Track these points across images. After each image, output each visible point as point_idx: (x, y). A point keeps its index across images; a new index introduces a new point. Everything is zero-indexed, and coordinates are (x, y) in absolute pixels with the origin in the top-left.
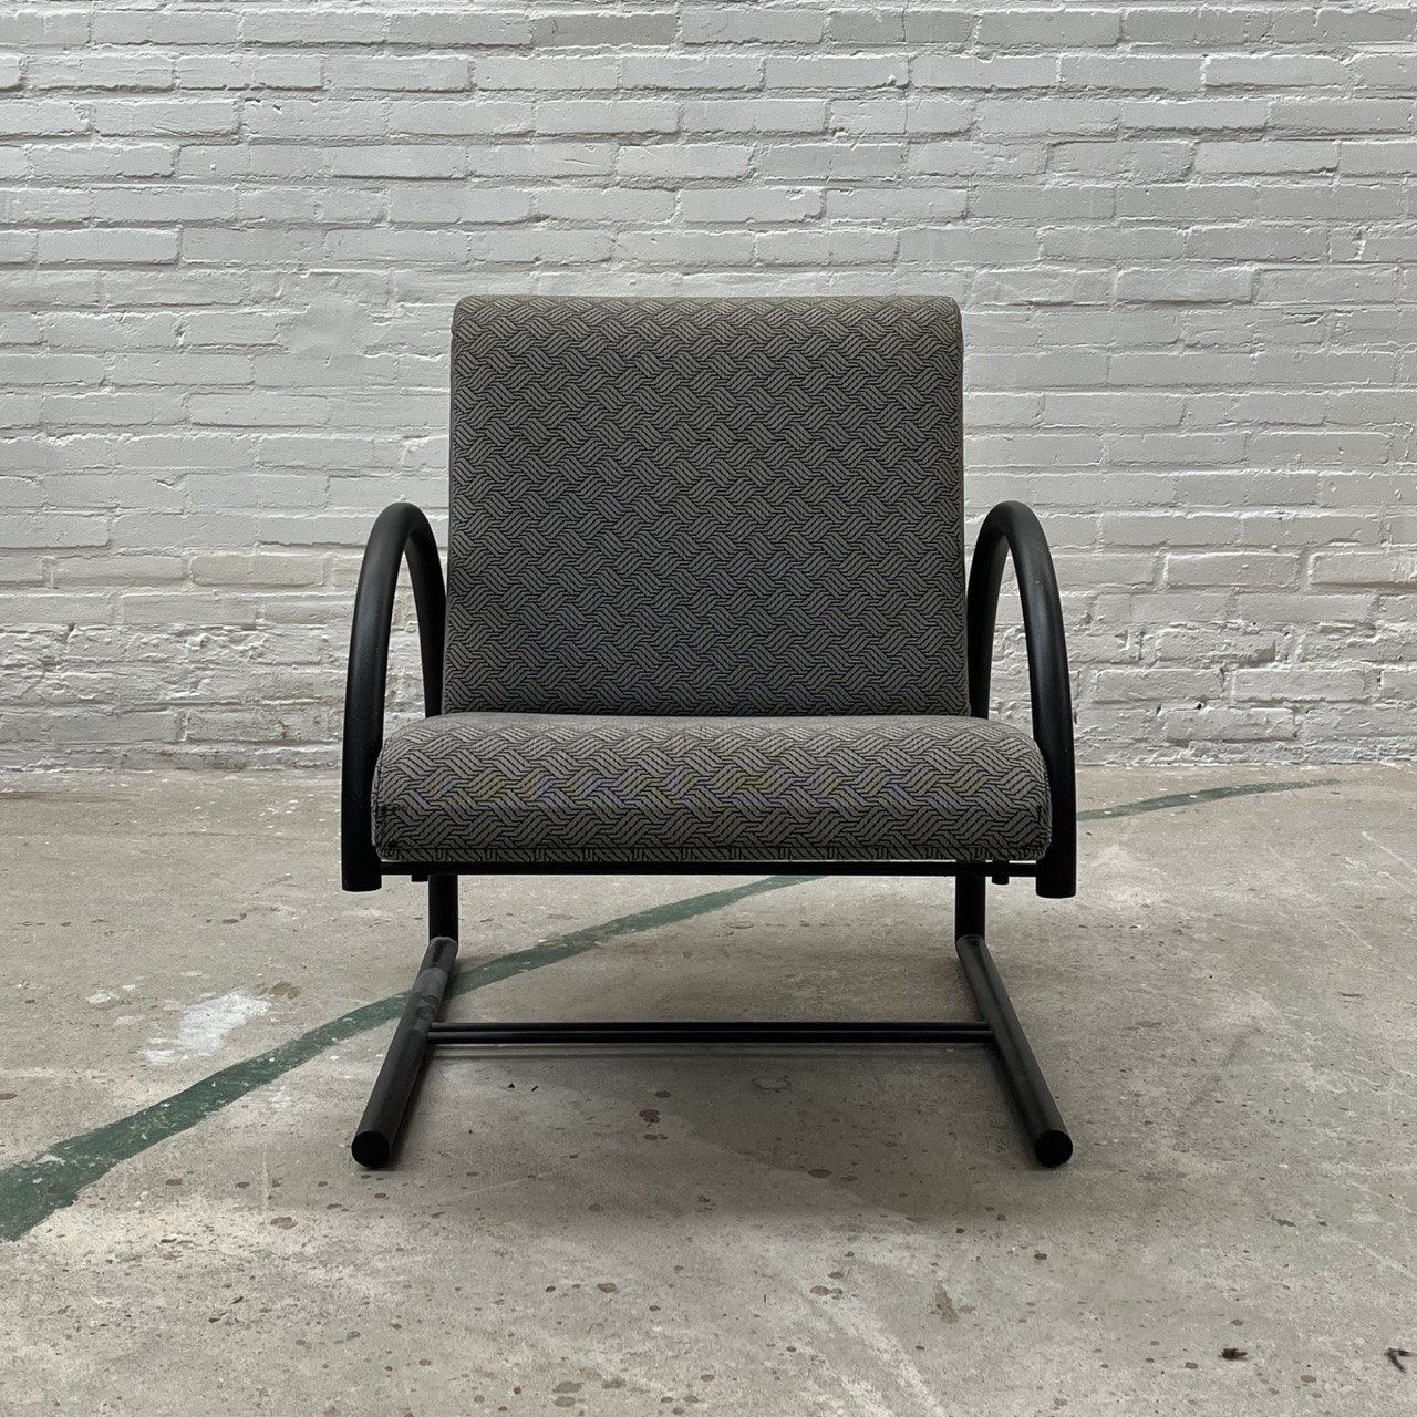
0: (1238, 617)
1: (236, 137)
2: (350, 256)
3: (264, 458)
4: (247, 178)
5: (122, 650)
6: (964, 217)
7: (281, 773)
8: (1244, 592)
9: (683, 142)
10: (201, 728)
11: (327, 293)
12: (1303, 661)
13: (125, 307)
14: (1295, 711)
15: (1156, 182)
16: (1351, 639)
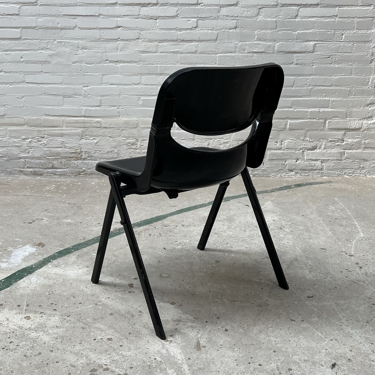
0: (307, 137)
1: (36, 4)
2: (68, 37)
3: (46, 92)
4: (39, 15)
5: (9, 143)
6: (235, 28)
7: (52, 177)
8: (309, 131)
9: (159, 6)
10: (30, 164)
11: (61, 47)
12: (325, 149)
13: (7, 51)
14: (322, 162)
15: (288, 19)
16: (337, 144)
